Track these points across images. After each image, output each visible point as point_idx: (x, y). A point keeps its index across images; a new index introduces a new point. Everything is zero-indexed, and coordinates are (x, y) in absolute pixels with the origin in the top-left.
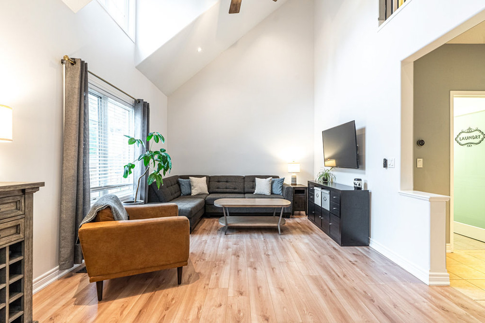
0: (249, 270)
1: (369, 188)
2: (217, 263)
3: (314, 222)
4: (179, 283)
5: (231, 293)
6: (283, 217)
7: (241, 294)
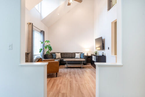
0: (73, 75)
1: (106, 55)
2: (65, 74)
3: (92, 66)
4: (57, 77)
5: (69, 78)
7: (71, 78)
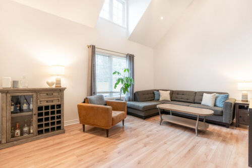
4: (107, 137)
6: (199, 120)
